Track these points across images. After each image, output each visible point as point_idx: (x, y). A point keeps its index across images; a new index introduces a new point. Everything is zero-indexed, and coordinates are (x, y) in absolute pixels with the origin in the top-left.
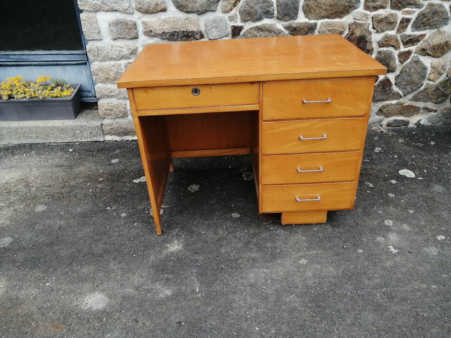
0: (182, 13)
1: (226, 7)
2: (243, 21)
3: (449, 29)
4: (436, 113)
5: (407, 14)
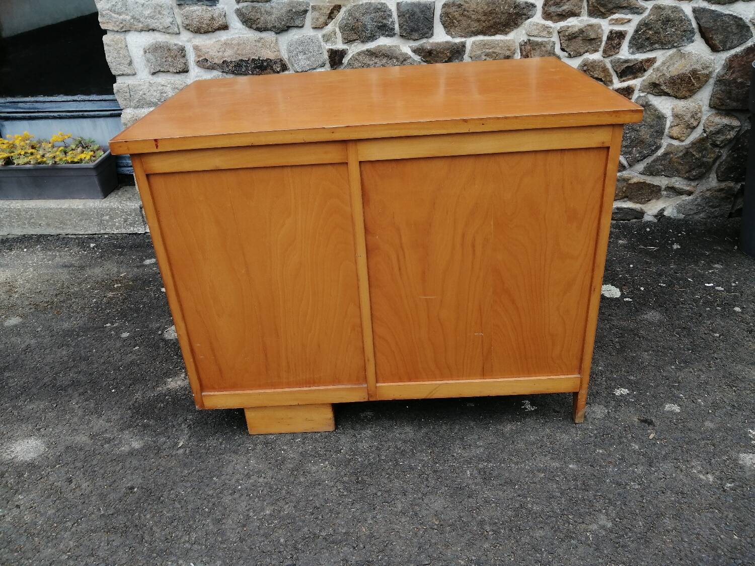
0: (251, 31)
1: (318, 20)
2: (347, 41)
3: (697, 48)
4: (691, 197)
5: (618, 24)
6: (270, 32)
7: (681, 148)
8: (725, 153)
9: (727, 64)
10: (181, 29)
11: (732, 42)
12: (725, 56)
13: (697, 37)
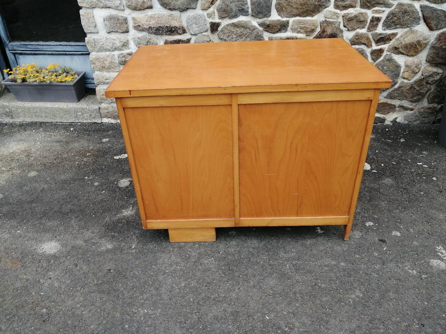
0: (166, 10)
1: (204, 5)
2: (221, 18)
3: (421, 28)
4: (412, 112)
5: (377, 13)
6: (176, 11)
7: (409, 84)
8: (433, 88)
9: (438, 38)
10: (125, 8)
11: (441, 25)
12: (436, 33)
13: (422, 22)
